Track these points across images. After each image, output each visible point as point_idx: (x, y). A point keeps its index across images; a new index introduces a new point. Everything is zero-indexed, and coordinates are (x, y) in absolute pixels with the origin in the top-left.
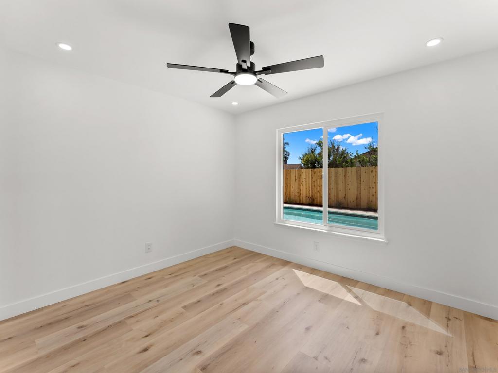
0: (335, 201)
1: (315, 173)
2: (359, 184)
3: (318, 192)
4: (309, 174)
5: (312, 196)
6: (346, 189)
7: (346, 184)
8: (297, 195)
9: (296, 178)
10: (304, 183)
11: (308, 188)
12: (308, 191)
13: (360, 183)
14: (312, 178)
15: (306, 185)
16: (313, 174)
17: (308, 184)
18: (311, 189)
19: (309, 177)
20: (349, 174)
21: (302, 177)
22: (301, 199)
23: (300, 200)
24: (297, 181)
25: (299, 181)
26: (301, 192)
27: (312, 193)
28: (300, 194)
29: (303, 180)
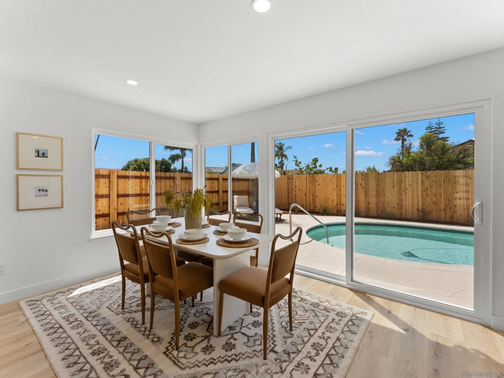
0: (466, 215)
3: (434, 203)
4: (417, 179)
5: (423, 208)
8: (396, 206)
9: (395, 185)
10: (409, 192)
11: (415, 197)
12: (415, 201)
14: (423, 184)
15: (412, 193)
16: (424, 178)
17: (415, 193)
18: (420, 198)
19: (417, 183)
21: (405, 184)
22: (403, 211)
23: (401, 214)
24: (395, 188)
25: (400, 188)
26: (404, 204)
27: (423, 204)
28: (402, 206)
29: (407, 187)
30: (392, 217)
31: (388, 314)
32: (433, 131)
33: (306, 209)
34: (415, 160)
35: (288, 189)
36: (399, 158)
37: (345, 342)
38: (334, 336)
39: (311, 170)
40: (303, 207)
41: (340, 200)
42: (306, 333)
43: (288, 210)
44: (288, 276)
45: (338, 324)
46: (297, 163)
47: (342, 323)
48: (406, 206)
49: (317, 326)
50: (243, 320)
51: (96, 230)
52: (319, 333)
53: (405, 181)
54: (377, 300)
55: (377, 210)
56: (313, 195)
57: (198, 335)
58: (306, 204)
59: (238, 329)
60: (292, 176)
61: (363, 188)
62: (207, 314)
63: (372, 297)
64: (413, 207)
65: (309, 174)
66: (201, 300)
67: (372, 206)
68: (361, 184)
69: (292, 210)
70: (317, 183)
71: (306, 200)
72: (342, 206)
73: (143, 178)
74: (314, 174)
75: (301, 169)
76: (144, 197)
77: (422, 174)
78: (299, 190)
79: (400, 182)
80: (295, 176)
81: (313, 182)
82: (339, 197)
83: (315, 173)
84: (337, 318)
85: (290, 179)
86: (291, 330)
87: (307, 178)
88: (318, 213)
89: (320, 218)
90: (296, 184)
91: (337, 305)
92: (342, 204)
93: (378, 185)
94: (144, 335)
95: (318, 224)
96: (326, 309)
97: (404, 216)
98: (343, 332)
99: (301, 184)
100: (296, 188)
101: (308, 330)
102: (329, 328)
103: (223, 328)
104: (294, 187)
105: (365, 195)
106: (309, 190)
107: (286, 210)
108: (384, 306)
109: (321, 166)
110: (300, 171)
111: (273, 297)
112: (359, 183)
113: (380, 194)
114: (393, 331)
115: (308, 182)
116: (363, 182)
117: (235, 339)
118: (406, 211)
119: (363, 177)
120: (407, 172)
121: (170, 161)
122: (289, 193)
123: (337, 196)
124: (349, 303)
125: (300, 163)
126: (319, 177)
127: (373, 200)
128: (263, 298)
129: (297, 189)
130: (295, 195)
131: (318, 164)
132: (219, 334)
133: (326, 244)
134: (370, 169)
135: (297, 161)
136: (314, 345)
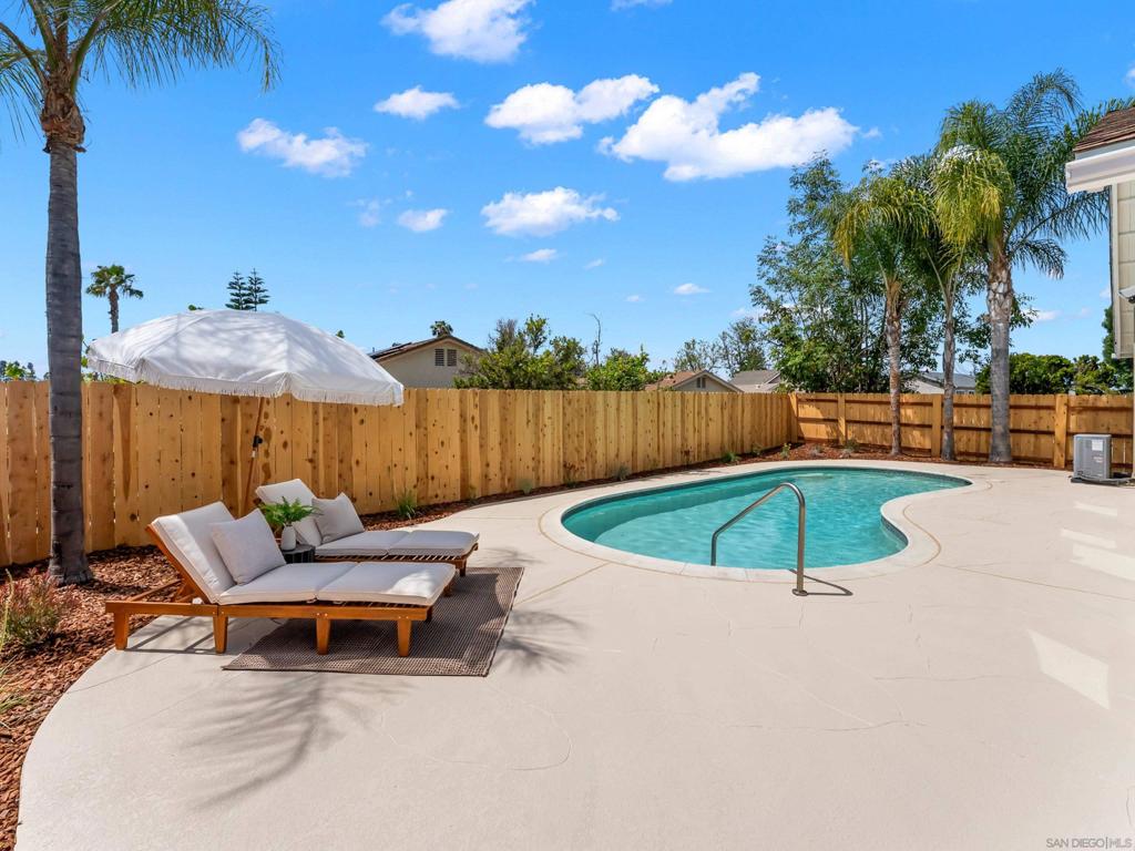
1: (570, 403)
4: (558, 405)
5: (564, 462)
7: (619, 427)
8: (532, 464)
9: (531, 418)
10: (548, 430)
11: (555, 443)
12: (555, 451)
14: (564, 414)
15: (552, 434)
16: (566, 404)
19: (558, 414)
21: (543, 414)
24: (531, 425)
25: (537, 424)
26: (541, 456)
27: (565, 454)
28: (539, 462)
29: (546, 421)
32: (244, 295)
41: (426, 464)
48: (544, 462)
53: (543, 409)
55: (503, 479)
61: (476, 427)
64: (553, 461)
67: (494, 470)
68: (473, 418)
72: (430, 481)
78: (285, 446)
82: (423, 457)
92: (430, 476)
93: (503, 419)
105: (481, 446)
112: (469, 414)
113: (506, 441)
116: (476, 413)
118: (544, 471)
123: (419, 455)
127: (494, 455)
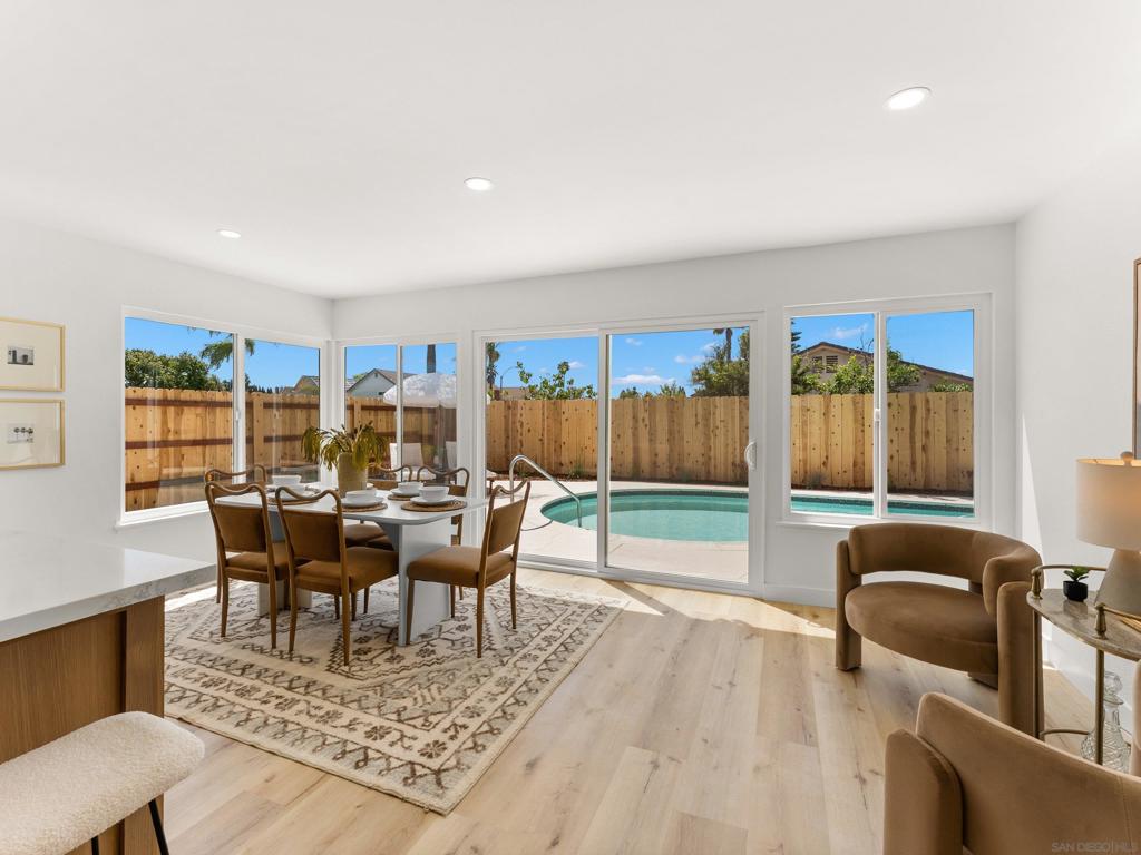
0: (802, 472)
2: (860, 434)
4: (733, 409)
6: (827, 446)
7: (828, 433)
8: (701, 459)
9: (700, 420)
10: (721, 432)
11: (730, 442)
13: (863, 431)
15: (726, 435)
17: (730, 434)
18: (738, 440)
19: (733, 418)
20: (835, 411)
21: (714, 419)
22: (712, 470)
23: (708, 473)
24: (700, 426)
25: (707, 426)
26: (712, 454)
28: (710, 458)
29: (718, 423)
30: (694, 478)
31: (648, 600)
33: (542, 467)
34: (729, 376)
35: (506, 430)
36: (707, 371)
37: (585, 631)
38: (572, 628)
39: (553, 389)
40: (536, 463)
42: (536, 629)
43: (506, 472)
44: (509, 550)
45: (578, 615)
46: (525, 377)
47: (585, 615)
48: (715, 458)
49: (551, 620)
50: (441, 626)
51: (127, 510)
52: (554, 626)
53: (714, 414)
54: (638, 587)
55: (671, 467)
56: (556, 442)
57: (374, 647)
58: (543, 459)
59: (434, 636)
60: (515, 403)
61: (646, 425)
62: (381, 626)
63: (631, 585)
64: (726, 459)
65: (549, 398)
66: (365, 612)
67: (663, 458)
68: (643, 420)
69: (515, 472)
70: (564, 417)
71: (543, 452)
73: (169, 405)
74: (557, 398)
75: (532, 389)
76: (171, 449)
77: (740, 401)
78: (529, 431)
79: (707, 415)
80: (521, 401)
81: (557, 415)
83: (562, 397)
84: (579, 611)
85: (509, 408)
86: (514, 628)
87: (543, 406)
88: (566, 477)
89: (569, 484)
90: (523, 419)
91: (582, 597)
93: (671, 421)
94: (281, 658)
95: (566, 494)
96: (565, 603)
97: (712, 478)
98: (584, 622)
99: (532, 416)
100: (522, 426)
101: (538, 625)
102: (567, 621)
103: (413, 637)
104: (518, 425)
105: (651, 440)
106: (549, 431)
107: (503, 472)
108: (645, 592)
109: (571, 382)
110: (531, 391)
111: (491, 574)
112: (640, 417)
113: (674, 438)
114: (649, 615)
115: (546, 415)
116: (647, 416)
117: (432, 646)
118: (715, 467)
119: (647, 406)
120: (717, 398)
121: (207, 361)
122: (508, 437)
124: (598, 593)
125: (530, 375)
126: (567, 405)
127: (663, 448)
128: (477, 574)
129: (526, 427)
130: (521, 442)
131: (567, 378)
132: (408, 643)
133: (577, 528)
134: (667, 388)
135: (522, 373)
136: (545, 639)
